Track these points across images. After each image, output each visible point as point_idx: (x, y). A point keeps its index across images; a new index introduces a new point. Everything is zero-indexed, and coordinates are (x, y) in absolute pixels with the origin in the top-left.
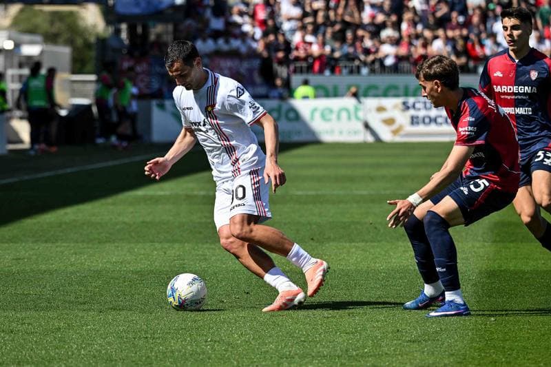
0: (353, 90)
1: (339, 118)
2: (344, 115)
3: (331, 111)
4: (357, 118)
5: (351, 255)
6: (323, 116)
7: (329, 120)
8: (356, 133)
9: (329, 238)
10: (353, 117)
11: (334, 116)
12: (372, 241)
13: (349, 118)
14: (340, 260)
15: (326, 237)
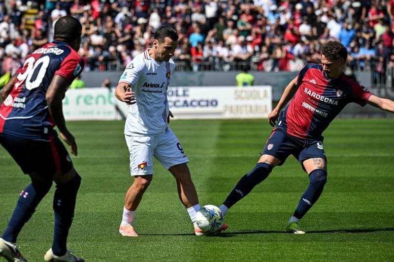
0: (107, 81)
1: (97, 102)
2: (101, 100)
3: (91, 98)
4: (111, 103)
5: (104, 201)
6: (86, 101)
7: (90, 104)
8: (109, 113)
9: (89, 189)
10: (107, 102)
11: (93, 101)
12: (120, 192)
13: (104, 102)
14: (97, 205)
15: (87, 189)
